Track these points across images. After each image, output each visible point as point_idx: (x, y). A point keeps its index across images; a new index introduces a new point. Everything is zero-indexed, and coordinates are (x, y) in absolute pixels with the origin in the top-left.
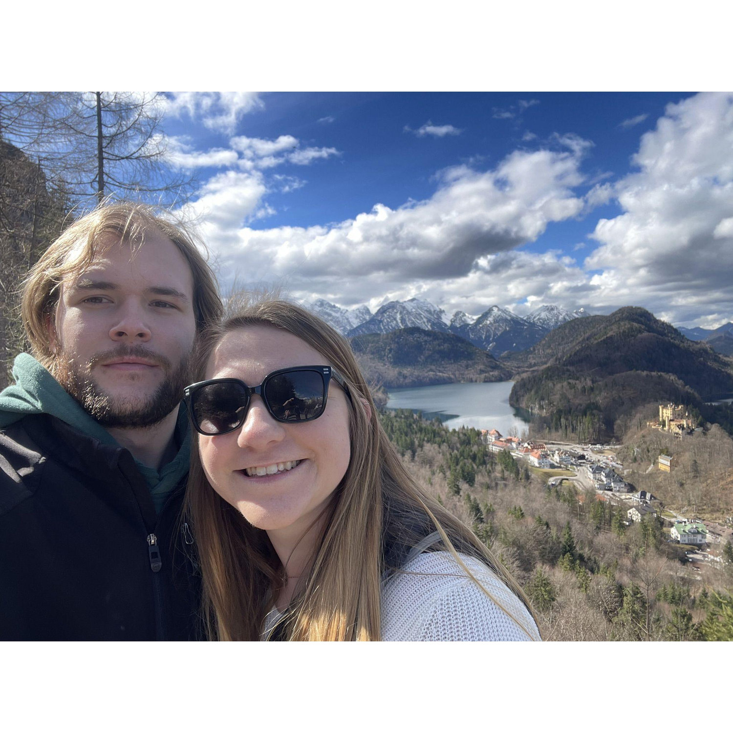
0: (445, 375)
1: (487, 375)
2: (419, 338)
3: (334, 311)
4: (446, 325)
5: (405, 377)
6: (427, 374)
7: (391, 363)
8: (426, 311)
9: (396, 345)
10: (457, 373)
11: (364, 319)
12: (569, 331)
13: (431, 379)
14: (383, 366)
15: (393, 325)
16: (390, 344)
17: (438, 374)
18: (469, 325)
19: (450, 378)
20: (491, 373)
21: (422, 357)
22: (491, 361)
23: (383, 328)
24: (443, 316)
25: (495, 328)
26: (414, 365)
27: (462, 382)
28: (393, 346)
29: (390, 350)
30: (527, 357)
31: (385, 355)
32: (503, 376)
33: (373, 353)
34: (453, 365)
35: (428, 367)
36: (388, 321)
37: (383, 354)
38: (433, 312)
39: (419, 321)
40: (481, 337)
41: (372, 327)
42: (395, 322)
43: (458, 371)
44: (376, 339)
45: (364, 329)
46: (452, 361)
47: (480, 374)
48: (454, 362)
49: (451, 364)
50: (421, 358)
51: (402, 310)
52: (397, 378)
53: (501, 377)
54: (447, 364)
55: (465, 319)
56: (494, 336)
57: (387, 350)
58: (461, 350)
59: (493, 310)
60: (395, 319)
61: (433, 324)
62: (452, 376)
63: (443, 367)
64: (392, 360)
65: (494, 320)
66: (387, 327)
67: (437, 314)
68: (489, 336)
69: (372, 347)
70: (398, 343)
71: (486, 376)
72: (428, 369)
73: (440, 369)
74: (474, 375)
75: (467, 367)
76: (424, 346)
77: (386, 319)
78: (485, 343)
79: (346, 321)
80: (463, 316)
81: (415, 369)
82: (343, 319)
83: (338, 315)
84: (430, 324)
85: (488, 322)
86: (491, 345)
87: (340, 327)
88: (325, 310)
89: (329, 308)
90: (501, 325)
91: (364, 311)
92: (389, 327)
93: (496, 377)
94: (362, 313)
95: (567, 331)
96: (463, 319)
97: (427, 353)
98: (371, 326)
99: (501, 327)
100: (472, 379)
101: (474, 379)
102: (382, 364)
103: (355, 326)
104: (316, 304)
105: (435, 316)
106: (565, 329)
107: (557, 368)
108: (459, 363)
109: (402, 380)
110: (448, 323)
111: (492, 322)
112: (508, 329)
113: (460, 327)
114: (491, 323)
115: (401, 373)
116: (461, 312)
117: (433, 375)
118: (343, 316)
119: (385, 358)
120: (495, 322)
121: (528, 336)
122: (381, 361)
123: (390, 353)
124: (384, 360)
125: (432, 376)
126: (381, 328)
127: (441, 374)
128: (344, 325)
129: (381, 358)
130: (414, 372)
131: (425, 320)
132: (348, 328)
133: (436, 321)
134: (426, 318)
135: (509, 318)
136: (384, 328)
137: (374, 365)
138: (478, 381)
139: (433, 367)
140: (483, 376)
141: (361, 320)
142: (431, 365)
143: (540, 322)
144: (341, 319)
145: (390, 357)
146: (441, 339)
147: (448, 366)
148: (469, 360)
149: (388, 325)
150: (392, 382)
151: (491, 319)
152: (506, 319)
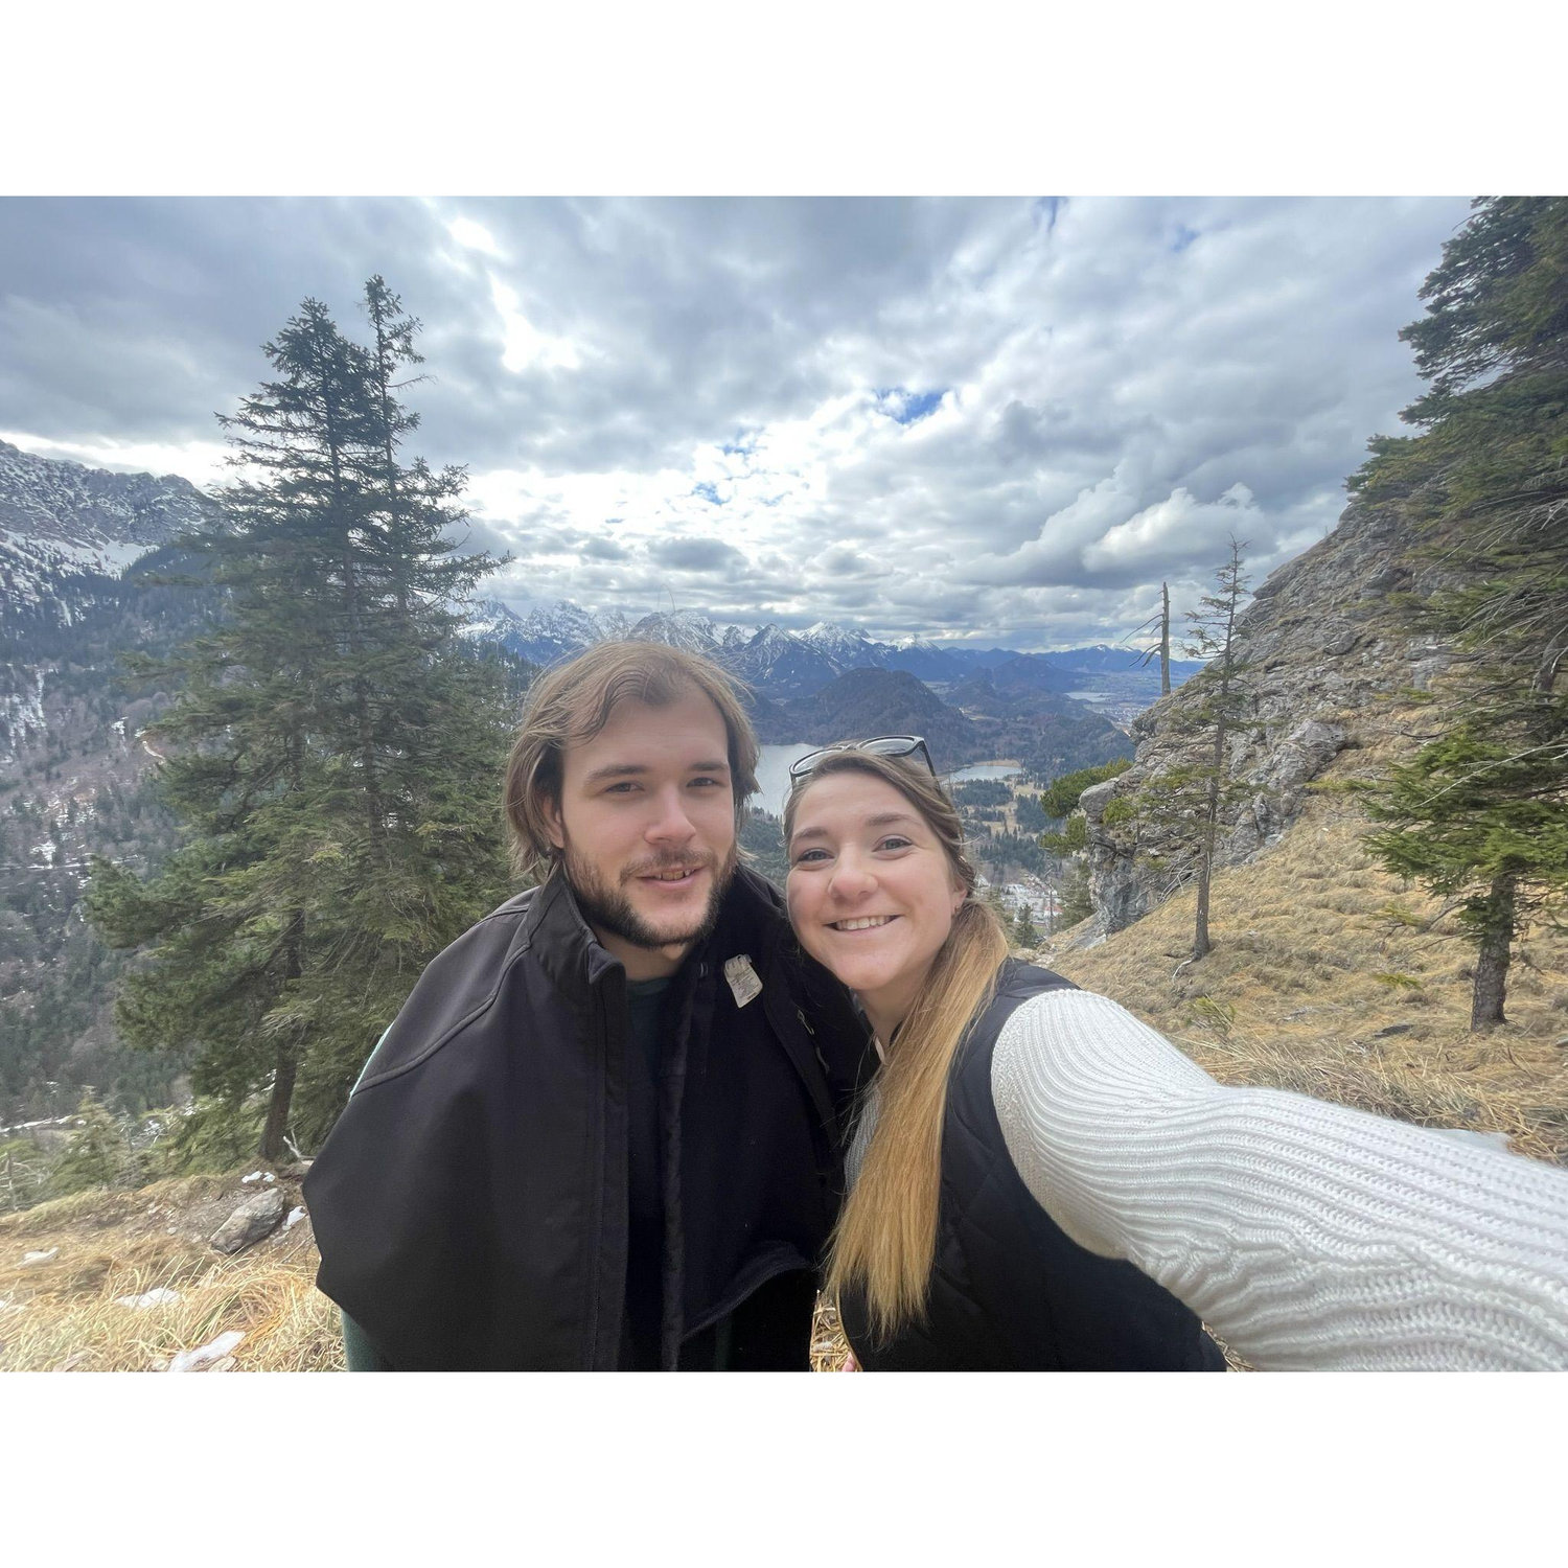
3: (581, 617)
18: (745, 644)
24: (714, 629)
40: (757, 660)
55: (739, 637)
65: (771, 642)
67: (708, 630)
79: (596, 630)
80: (737, 633)
82: (592, 628)
83: (585, 622)
87: (589, 638)
88: (568, 614)
89: (574, 613)
96: (737, 637)
104: (556, 606)
105: (707, 634)
113: (734, 647)
118: (592, 624)
128: (593, 635)
133: (709, 640)
144: (589, 627)
151: (768, 640)
152: (785, 641)
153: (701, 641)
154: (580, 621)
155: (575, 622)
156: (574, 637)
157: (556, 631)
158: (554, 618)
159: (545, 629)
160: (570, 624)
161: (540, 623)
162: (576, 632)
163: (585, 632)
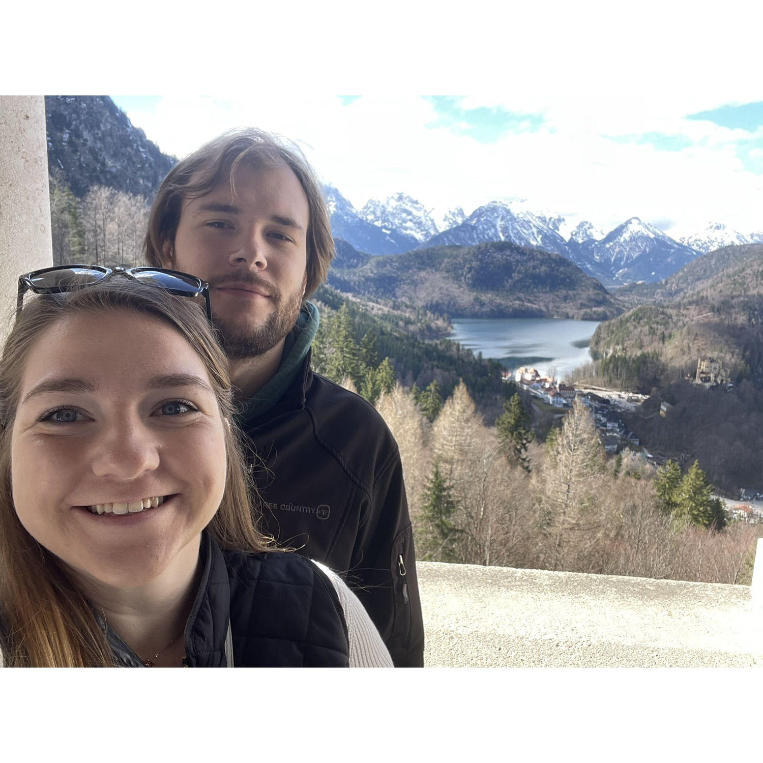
0: (535, 306)
1: (588, 310)
2: (509, 256)
3: (416, 208)
4: (562, 239)
5: (482, 304)
6: (511, 304)
7: (468, 285)
8: (539, 218)
9: (478, 263)
10: (551, 305)
11: (455, 222)
12: (716, 262)
13: (515, 310)
14: (458, 289)
15: (491, 234)
16: (472, 261)
17: (526, 304)
18: (596, 241)
19: (540, 311)
20: (594, 309)
21: (510, 281)
22: (598, 294)
23: (475, 236)
24: (561, 226)
25: (631, 249)
26: (498, 291)
27: (555, 317)
28: (474, 264)
29: (470, 269)
30: (654, 292)
31: (462, 275)
32: (608, 314)
33: (448, 271)
34: (548, 295)
35: (515, 295)
36: (484, 228)
37: (461, 273)
38: (548, 220)
39: (525, 231)
40: (609, 259)
41: (462, 234)
42: (493, 230)
43: (553, 302)
44: (454, 253)
45: (450, 237)
46: (548, 290)
47: (581, 308)
48: (550, 290)
49: (546, 292)
50: (508, 282)
51: (505, 213)
52: (472, 304)
53: (606, 314)
54: (539, 293)
55: (591, 234)
56: (627, 259)
57: (466, 268)
58: (563, 276)
59: (631, 223)
60: (494, 226)
61: (545, 237)
62: (544, 309)
63: (534, 296)
64: (470, 282)
65: (630, 237)
66: (481, 236)
67: (554, 224)
68: (621, 259)
69: (448, 262)
70: (481, 260)
71: (586, 312)
72: (515, 297)
73: (530, 298)
74: (571, 309)
75: (566, 298)
76: (514, 267)
77: (482, 225)
78: (612, 268)
79: (430, 223)
80: (589, 228)
81: (497, 296)
82: (426, 220)
83: (420, 214)
84: (540, 236)
85: (622, 240)
86: (621, 271)
87: (422, 231)
88: (404, 205)
89: (410, 204)
90: (640, 244)
91: (456, 212)
92: (484, 237)
93: (599, 315)
94: (454, 214)
95: (713, 262)
96: (588, 233)
97: (516, 276)
98: (460, 233)
99: (639, 247)
100: (568, 314)
101: (570, 315)
102: (457, 286)
103: (441, 231)
104: (392, 197)
105: (551, 227)
106: (712, 259)
107: (651, 309)
108: (556, 293)
109: (477, 307)
110: (567, 238)
111: (628, 239)
112: (648, 250)
113: (582, 243)
114: (625, 241)
115: (477, 298)
116: (587, 223)
117: (519, 305)
118: (427, 216)
119: (463, 278)
120: (631, 240)
121: (674, 263)
122: (456, 282)
123: (469, 272)
124: (461, 281)
125: (517, 306)
126: (473, 236)
127: (529, 305)
128: (427, 228)
129: (457, 278)
130: (495, 299)
131: (535, 230)
132: (432, 232)
133: (550, 232)
134: (537, 228)
135: (652, 236)
136: (478, 237)
137: (446, 286)
138: (575, 317)
139: (522, 295)
140: (582, 312)
141: (450, 223)
142: (520, 292)
143: (697, 245)
144: (423, 219)
145: (468, 278)
146: (538, 260)
147: (541, 295)
148: (570, 290)
149: (483, 233)
150: (465, 309)
151: (626, 236)
152: (648, 238)
153: (540, 232)
154: (415, 212)
155: (409, 213)
156: (406, 229)
157: (388, 221)
158: (389, 209)
159: (377, 219)
160: (404, 215)
161: (374, 213)
162: (409, 224)
163: (419, 224)
